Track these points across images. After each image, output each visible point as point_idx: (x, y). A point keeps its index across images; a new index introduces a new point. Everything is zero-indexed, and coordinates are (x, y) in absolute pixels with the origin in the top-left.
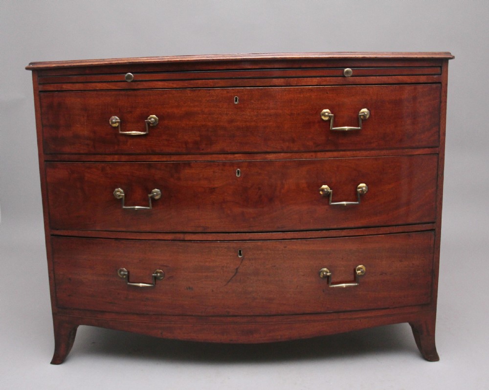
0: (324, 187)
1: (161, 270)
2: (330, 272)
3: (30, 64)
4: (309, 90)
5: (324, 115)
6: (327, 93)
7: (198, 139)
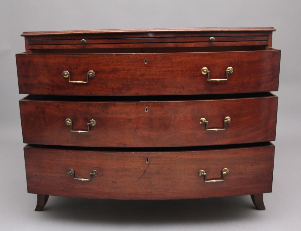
0: (203, 119)
1: (96, 171)
2: (206, 173)
3: (24, 33)
4: (194, 55)
5: (203, 71)
6: (206, 57)
7: (121, 86)
